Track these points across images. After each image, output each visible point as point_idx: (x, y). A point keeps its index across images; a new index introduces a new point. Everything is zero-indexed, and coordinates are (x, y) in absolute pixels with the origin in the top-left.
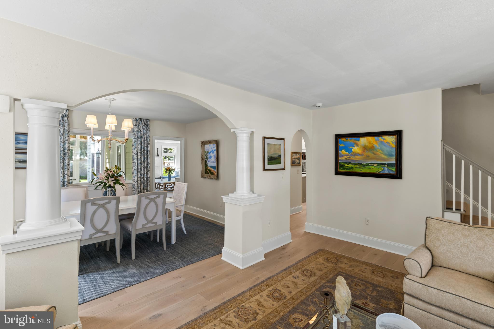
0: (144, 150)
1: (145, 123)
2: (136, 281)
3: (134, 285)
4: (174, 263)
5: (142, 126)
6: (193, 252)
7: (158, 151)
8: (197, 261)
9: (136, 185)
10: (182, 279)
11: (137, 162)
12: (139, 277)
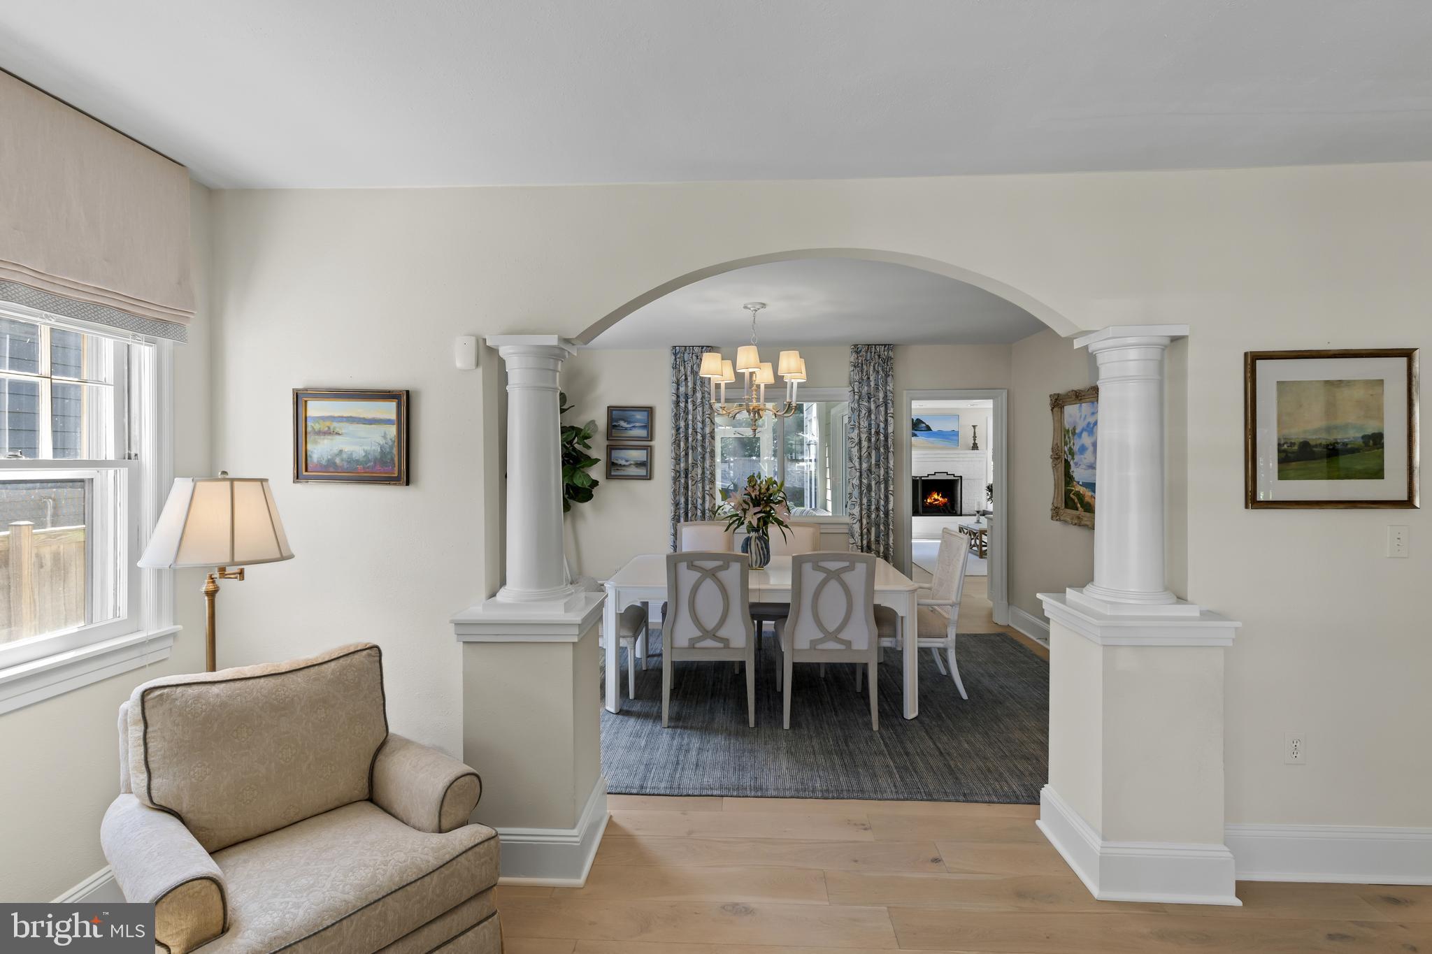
0: (877, 433)
1: (879, 356)
2: (756, 789)
3: (747, 797)
4: (874, 776)
5: (872, 364)
6: (952, 763)
7: (975, 433)
8: (945, 797)
9: (857, 527)
10: (867, 837)
11: (858, 467)
12: (769, 781)
